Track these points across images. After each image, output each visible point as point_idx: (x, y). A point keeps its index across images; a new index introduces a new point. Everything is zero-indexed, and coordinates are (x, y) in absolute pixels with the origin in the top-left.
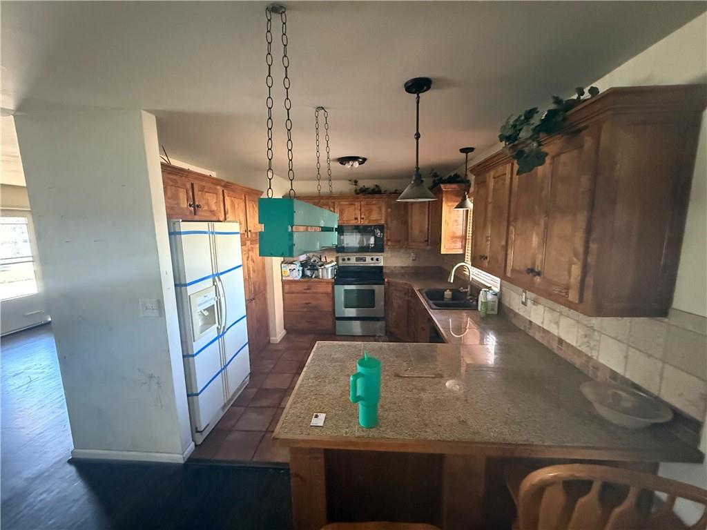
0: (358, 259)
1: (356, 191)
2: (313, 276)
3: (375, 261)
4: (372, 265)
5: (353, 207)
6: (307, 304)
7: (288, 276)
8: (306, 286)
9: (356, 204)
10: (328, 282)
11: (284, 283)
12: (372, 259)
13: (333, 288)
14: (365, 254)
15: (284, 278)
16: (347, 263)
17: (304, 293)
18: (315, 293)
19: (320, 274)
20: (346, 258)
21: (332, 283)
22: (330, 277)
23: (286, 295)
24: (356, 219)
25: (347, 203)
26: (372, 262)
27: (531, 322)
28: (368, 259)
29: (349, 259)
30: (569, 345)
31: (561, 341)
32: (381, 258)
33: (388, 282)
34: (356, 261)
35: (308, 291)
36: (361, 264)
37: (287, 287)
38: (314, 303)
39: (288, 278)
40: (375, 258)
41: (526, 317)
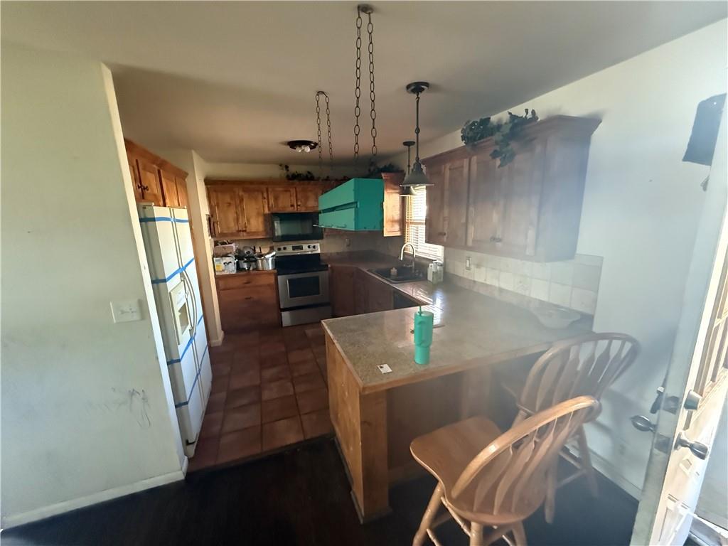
0: (294, 248)
1: (288, 176)
2: (251, 269)
3: (312, 249)
4: (310, 253)
5: (288, 194)
6: (247, 299)
7: (223, 271)
8: (245, 280)
9: (291, 190)
10: (269, 273)
11: (217, 278)
12: (309, 247)
13: (276, 280)
14: (302, 242)
15: (217, 274)
16: (283, 253)
17: (244, 287)
18: (257, 286)
19: (260, 265)
20: (282, 247)
21: (274, 274)
22: (270, 269)
23: (221, 292)
24: (292, 206)
25: (281, 189)
26: (309, 249)
27: (474, 282)
28: (305, 247)
29: (285, 249)
30: (507, 291)
31: (501, 290)
32: (318, 245)
33: (331, 268)
34: (293, 249)
35: (248, 285)
36: (298, 252)
37: (221, 283)
38: (255, 297)
39: (223, 273)
40: (312, 245)
41: (470, 278)
